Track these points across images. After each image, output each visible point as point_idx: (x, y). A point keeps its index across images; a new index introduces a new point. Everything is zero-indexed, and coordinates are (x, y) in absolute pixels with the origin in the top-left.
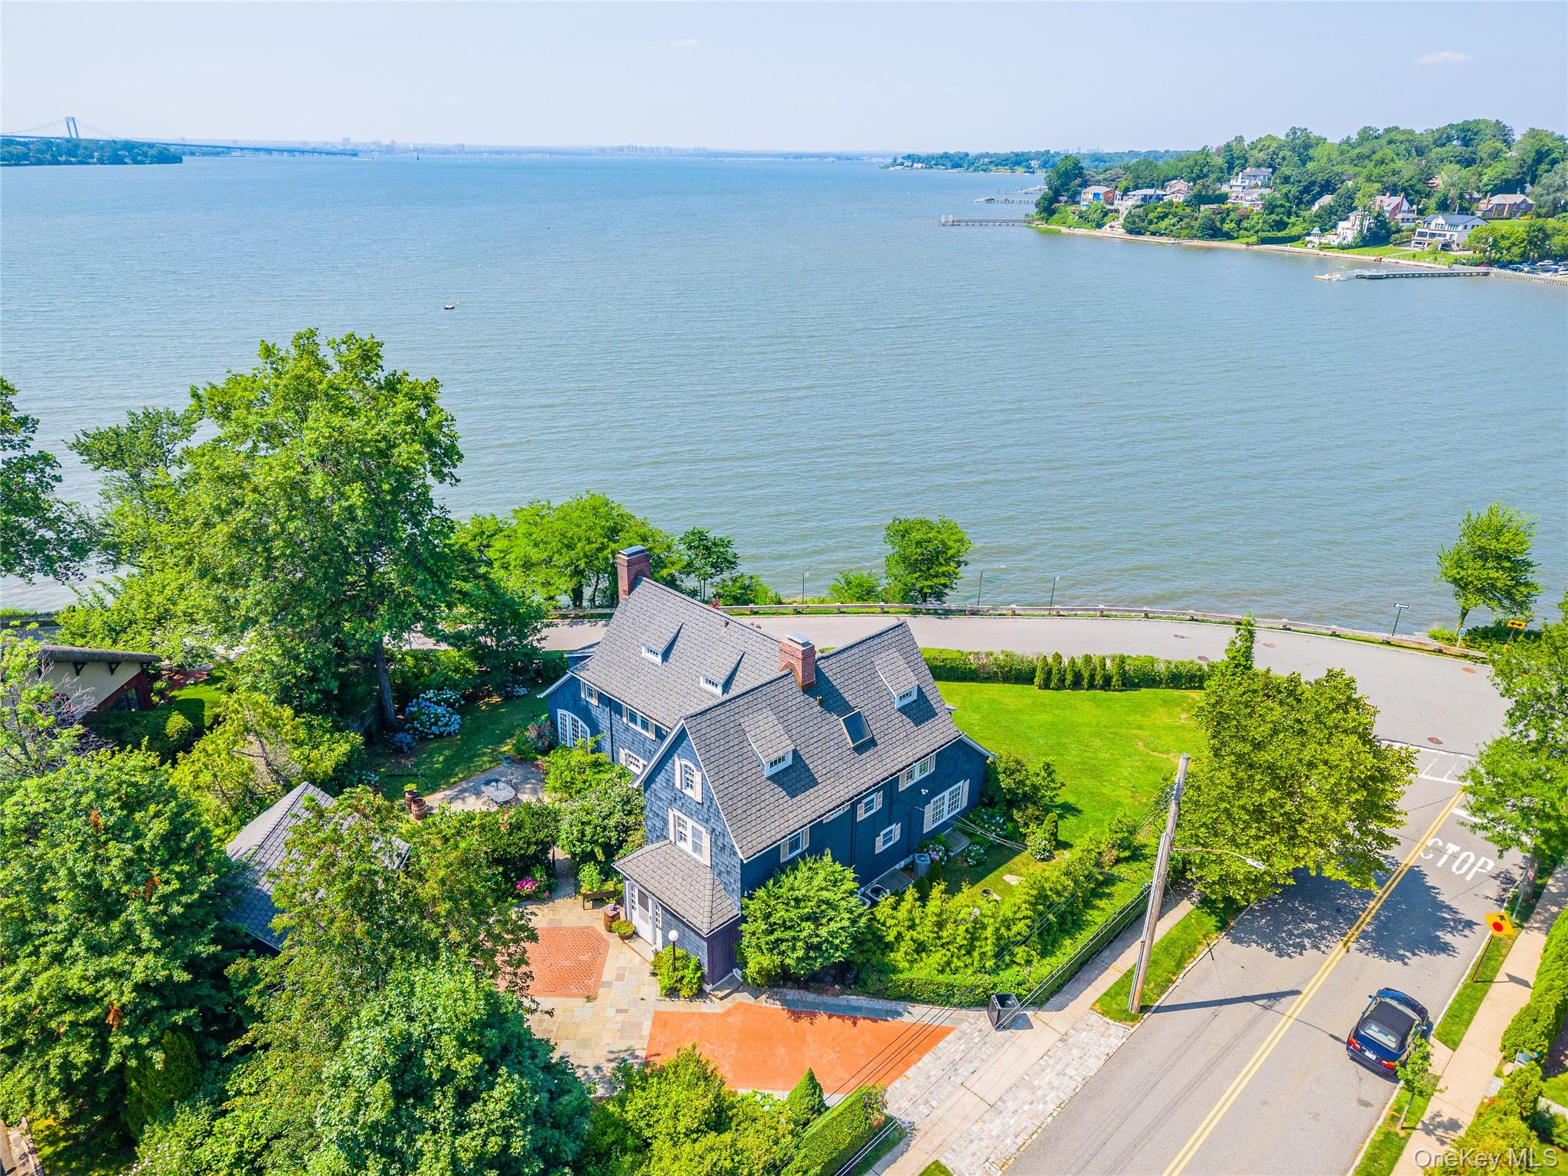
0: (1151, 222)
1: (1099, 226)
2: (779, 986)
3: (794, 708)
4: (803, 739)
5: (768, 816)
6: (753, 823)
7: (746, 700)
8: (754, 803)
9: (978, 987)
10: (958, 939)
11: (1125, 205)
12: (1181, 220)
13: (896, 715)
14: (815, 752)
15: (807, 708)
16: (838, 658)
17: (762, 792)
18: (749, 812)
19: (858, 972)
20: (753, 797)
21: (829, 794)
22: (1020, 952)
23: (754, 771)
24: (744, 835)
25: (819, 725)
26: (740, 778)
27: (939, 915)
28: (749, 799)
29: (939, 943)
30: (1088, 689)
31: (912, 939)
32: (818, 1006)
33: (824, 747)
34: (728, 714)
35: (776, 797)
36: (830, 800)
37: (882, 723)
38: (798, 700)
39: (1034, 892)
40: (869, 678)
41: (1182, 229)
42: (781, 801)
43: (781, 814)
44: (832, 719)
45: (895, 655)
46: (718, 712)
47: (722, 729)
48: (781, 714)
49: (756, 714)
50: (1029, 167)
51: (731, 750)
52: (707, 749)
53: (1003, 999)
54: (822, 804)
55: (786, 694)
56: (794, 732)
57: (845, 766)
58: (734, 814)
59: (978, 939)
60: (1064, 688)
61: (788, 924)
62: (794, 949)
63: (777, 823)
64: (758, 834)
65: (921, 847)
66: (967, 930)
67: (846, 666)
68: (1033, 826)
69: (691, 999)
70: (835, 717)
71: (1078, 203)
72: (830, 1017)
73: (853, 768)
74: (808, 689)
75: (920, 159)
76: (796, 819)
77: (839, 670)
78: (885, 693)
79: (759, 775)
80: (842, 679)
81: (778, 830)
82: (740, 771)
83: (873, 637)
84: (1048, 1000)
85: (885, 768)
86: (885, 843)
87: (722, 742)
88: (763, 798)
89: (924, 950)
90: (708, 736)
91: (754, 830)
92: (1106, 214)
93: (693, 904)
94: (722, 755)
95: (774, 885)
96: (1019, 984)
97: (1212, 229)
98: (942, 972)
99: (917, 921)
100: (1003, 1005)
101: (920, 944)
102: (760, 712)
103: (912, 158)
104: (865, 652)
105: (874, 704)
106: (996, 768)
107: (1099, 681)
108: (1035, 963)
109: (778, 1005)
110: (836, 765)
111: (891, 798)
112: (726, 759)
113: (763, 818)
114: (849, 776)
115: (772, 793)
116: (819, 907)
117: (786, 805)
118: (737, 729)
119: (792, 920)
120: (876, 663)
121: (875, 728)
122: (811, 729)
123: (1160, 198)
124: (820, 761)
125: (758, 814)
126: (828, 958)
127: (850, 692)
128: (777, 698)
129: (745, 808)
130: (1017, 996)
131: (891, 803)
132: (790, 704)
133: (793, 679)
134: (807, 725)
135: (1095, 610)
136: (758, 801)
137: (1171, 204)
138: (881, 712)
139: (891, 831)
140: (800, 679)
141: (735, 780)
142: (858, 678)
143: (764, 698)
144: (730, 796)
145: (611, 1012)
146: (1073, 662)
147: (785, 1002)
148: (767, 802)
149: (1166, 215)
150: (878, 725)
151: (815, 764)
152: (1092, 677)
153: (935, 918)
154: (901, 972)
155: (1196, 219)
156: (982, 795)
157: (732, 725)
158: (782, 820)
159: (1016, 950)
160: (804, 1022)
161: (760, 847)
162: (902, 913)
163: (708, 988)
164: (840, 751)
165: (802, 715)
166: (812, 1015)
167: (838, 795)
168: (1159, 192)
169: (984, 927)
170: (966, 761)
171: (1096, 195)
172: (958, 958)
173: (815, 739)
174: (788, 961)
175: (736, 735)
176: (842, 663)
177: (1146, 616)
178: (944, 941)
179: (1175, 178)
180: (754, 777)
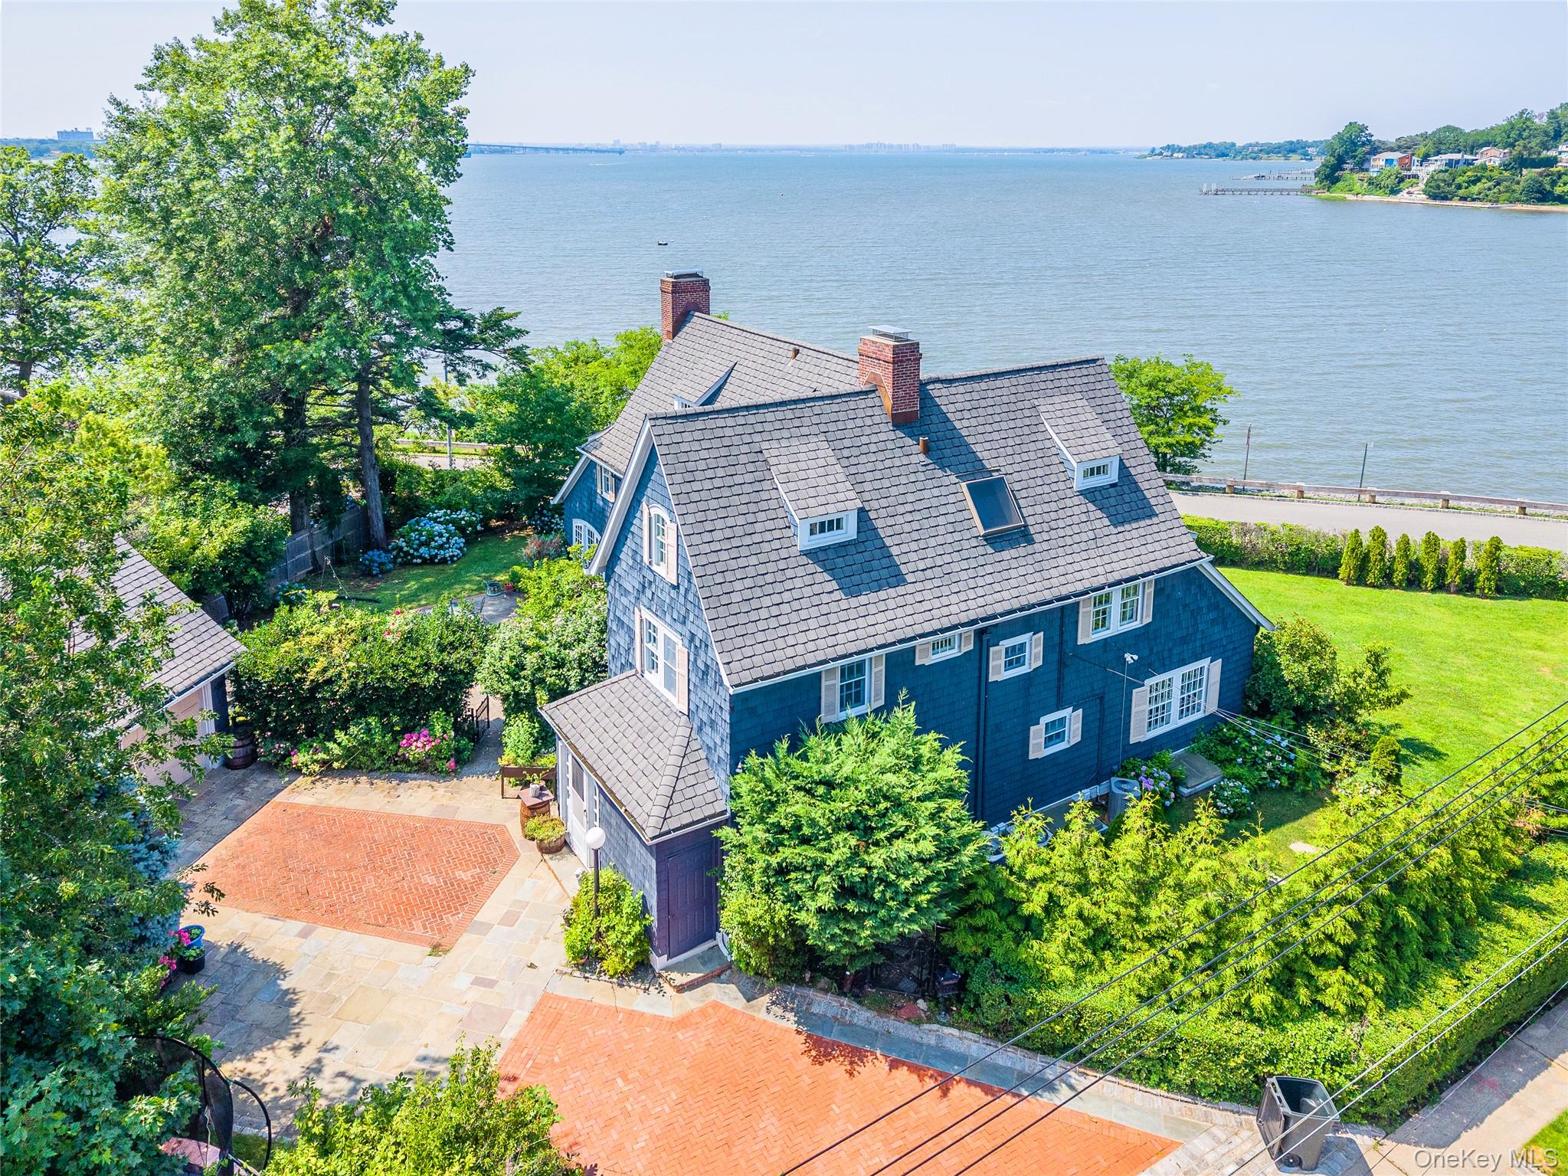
0: (1459, 187)
1: (1394, 192)
2: (800, 982)
3: (873, 448)
4: (884, 502)
5: (794, 617)
6: (762, 625)
7: (780, 415)
8: (768, 589)
9: (1236, 1051)
10: (1187, 930)
11: (1425, 172)
12: (1498, 184)
13: (1076, 500)
14: (907, 528)
15: (898, 452)
16: (969, 388)
17: (789, 573)
18: (755, 604)
19: (966, 976)
20: (769, 578)
21: (927, 606)
22: (1335, 983)
23: (777, 534)
24: (739, 642)
25: (919, 486)
26: (748, 540)
27: (1141, 868)
28: (760, 581)
29: (1140, 931)
30: (1433, 591)
31: (1080, 915)
32: (873, 1036)
33: (926, 524)
34: (739, 430)
35: (817, 589)
36: (928, 615)
37: (1046, 508)
38: (882, 436)
39: (1364, 851)
40: (1026, 430)
41: (1500, 192)
42: (825, 598)
43: (823, 621)
44: (946, 481)
45: (1080, 403)
46: (720, 423)
47: (724, 452)
48: (846, 453)
49: (794, 441)
50: (1306, 154)
51: (736, 490)
52: (689, 477)
53: (1296, 1092)
54: (909, 620)
55: (859, 422)
56: (867, 486)
57: (964, 565)
58: (725, 600)
59: (1233, 936)
60: (1392, 585)
61: (806, 831)
62: (814, 889)
63: (812, 635)
64: (769, 646)
65: (1124, 768)
66: (1206, 912)
67: (983, 403)
68: (1349, 760)
69: (623, 977)
70: (953, 479)
71: (1367, 170)
72: (894, 1065)
73: (981, 571)
74: (902, 422)
75: (1180, 149)
76: (852, 636)
77: (968, 406)
78: (1055, 460)
79: (786, 543)
80: (974, 422)
81: (811, 646)
82: (749, 529)
83: (1040, 368)
84: (1405, 1115)
85: (1047, 584)
86: (1049, 741)
87: (720, 472)
88: (789, 585)
89: (1108, 946)
90: (693, 456)
91: (760, 637)
92: (1402, 180)
93: (643, 781)
94: (716, 493)
95: (792, 749)
96: (1336, 1061)
97: (1538, 192)
98: (1146, 1000)
99: (1094, 876)
100: (1296, 1105)
101: (1100, 931)
102: (804, 440)
103: (1172, 149)
104: (1021, 389)
105: (1032, 473)
106: (1272, 645)
107: (1452, 577)
108: (1371, 1015)
109: (790, 1022)
110: (947, 558)
111: (1061, 653)
112: (723, 502)
113: (783, 620)
114: (972, 583)
115: (808, 580)
116: (875, 804)
117: (834, 607)
118: (753, 457)
119: (813, 823)
120: (1042, 409)
121: (1031, 512)
122: (902, 489)
123: (1468, 163)
124: (914, 546)
125: (775, 611)
126: (887, 923)
127: (987, 446)
128: (841, 425)
129: (747, 594)
130: (1331, 1089)
131: (1062, 664)
132: (865, 440)
133: (877, 402)
134: (895, 481)
135: (1435, 497)
136: (778, 587)
137: (1484, 168)
138: (1047, 489)
139: (1062, 721)
140: (888, 403)
141: (736, 542)
142: (1004, 426)
143: (815, 420)
144: (720, 567)
145: (463, 981)
146: (1405, 543)
147: (804, 1017)
148: (796, 594)
149: (1479, 180)
150: (1038, 509)
151: (904, 548)
152: (1441, 573)
153: (1131, 873)
154: (1056, 986)
155: (1518, 183)
156: (1246, 697)
157: (745, 449)
158: (823, 632)
159: (1323, 976)
160: (836, 1069)
161: (768, 671)
162: (1062, 854)
163: (659, 962)
164: (957, 536)
165: (888, 463)
166: (856, 1056)
167: (945, 611)
168: (1468, 157)
169: (1245, 910)
170: (1214, 621)
171: (1389, 162)
172: (1187, 973)
173: (909, 507)
174: (803, 917)
175: (750, 467)
176: (976, 396)
177: (1523, 510)
178: (1153, 928)
179: (1487, 144)
180: (776, 544)
